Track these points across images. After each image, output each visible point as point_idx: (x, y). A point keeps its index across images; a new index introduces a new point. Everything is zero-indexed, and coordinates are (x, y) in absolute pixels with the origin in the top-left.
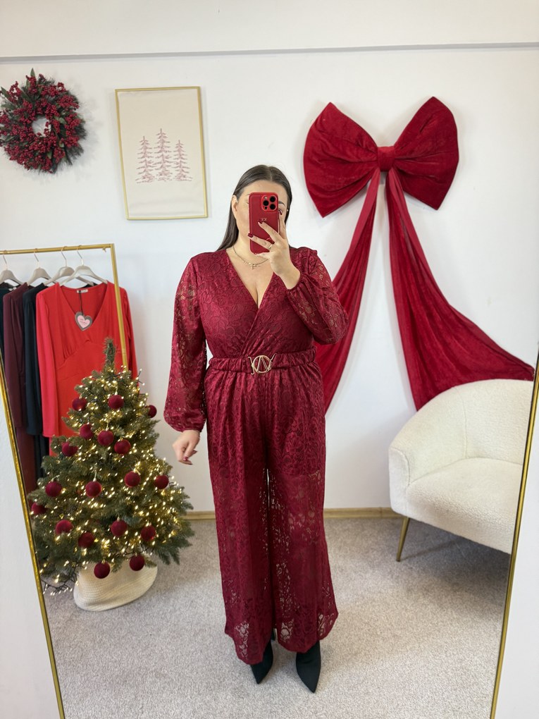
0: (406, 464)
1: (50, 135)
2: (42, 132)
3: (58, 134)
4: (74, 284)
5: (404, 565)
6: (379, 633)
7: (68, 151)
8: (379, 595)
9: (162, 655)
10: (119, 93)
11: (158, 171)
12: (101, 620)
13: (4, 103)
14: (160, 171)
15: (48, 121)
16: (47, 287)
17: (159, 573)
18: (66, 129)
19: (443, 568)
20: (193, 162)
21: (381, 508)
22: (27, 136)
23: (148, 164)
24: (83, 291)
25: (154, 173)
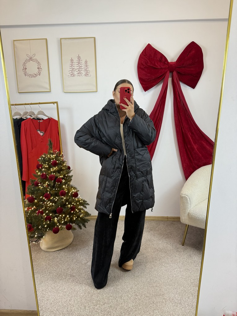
10: (62, 40)
11: (77, 72)
12: (49, 255)
14: (78, 72)
20: (91, 68)
21: (168, 217)
23: (73, 69)
25: (76, 73)
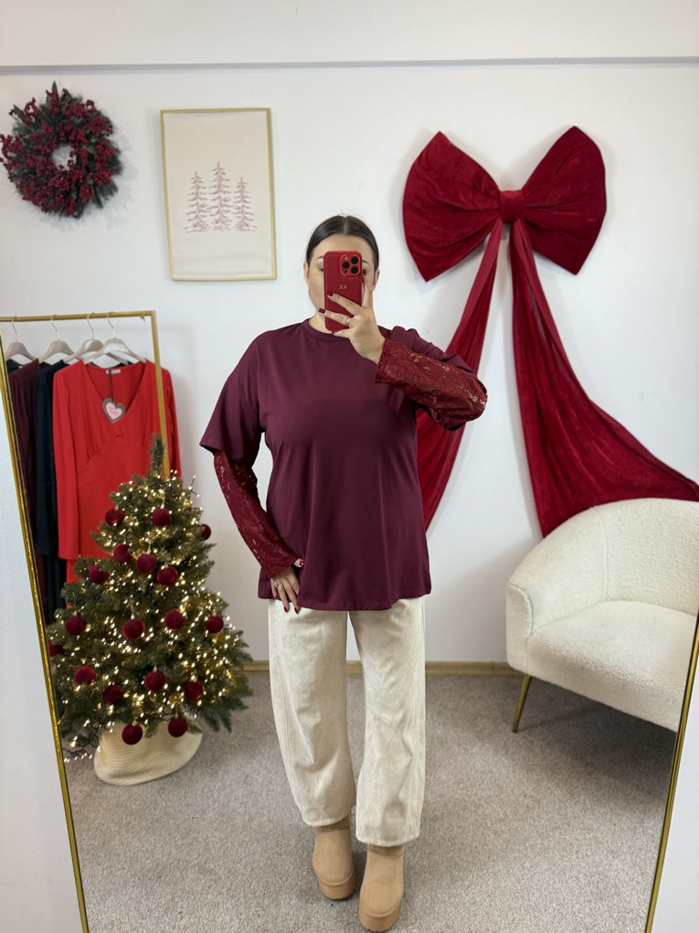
0: (529, 606)
1: (75, 168)
2: (65, 163)
3: (86, 167)
4: (103, 362)
5: (523, 737)
6: (489, 825)
7: (98, 189)
8: (490, 775)
9: (207, 844)
10: (165, 115)
11: (214, 218)
12: (130, 798)
13: (17, 126)
14: (217, 217)
15: (73, 149)
16: (67, 365)
17: (204, 740)
18: (96, 161)
19: (574, 742)
20: (258, 205)
21: (493, 663)
22: (46, 169)
23: (201, 208)
24: (114, 372)
25: (209, 220)
